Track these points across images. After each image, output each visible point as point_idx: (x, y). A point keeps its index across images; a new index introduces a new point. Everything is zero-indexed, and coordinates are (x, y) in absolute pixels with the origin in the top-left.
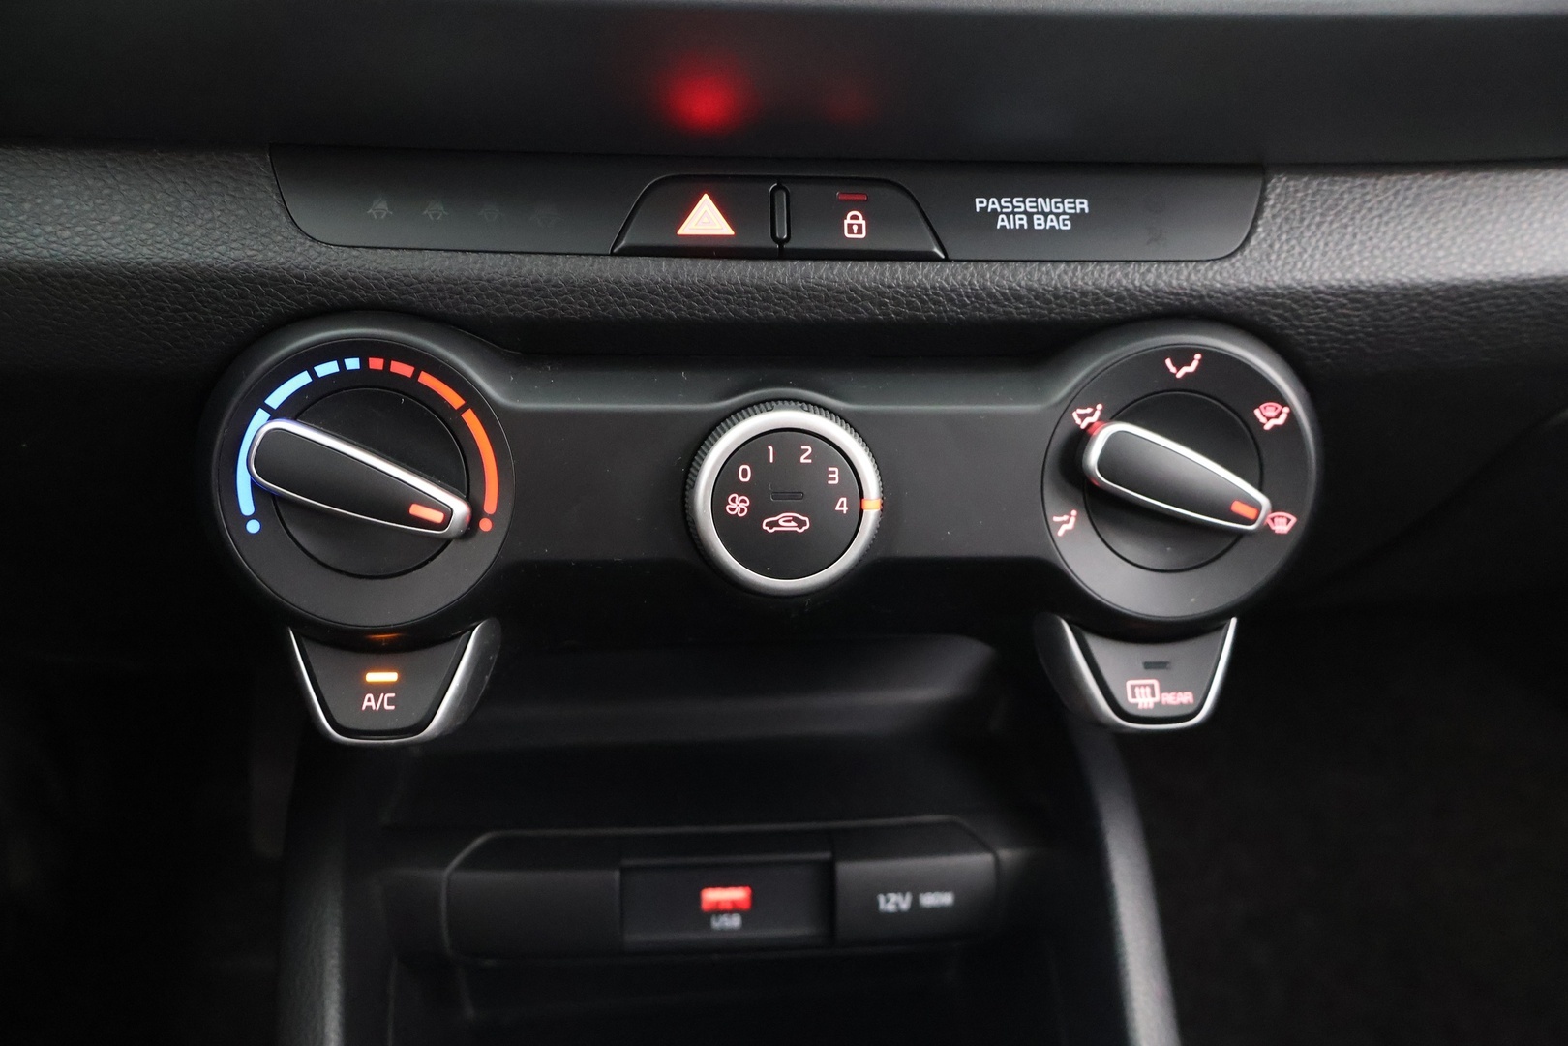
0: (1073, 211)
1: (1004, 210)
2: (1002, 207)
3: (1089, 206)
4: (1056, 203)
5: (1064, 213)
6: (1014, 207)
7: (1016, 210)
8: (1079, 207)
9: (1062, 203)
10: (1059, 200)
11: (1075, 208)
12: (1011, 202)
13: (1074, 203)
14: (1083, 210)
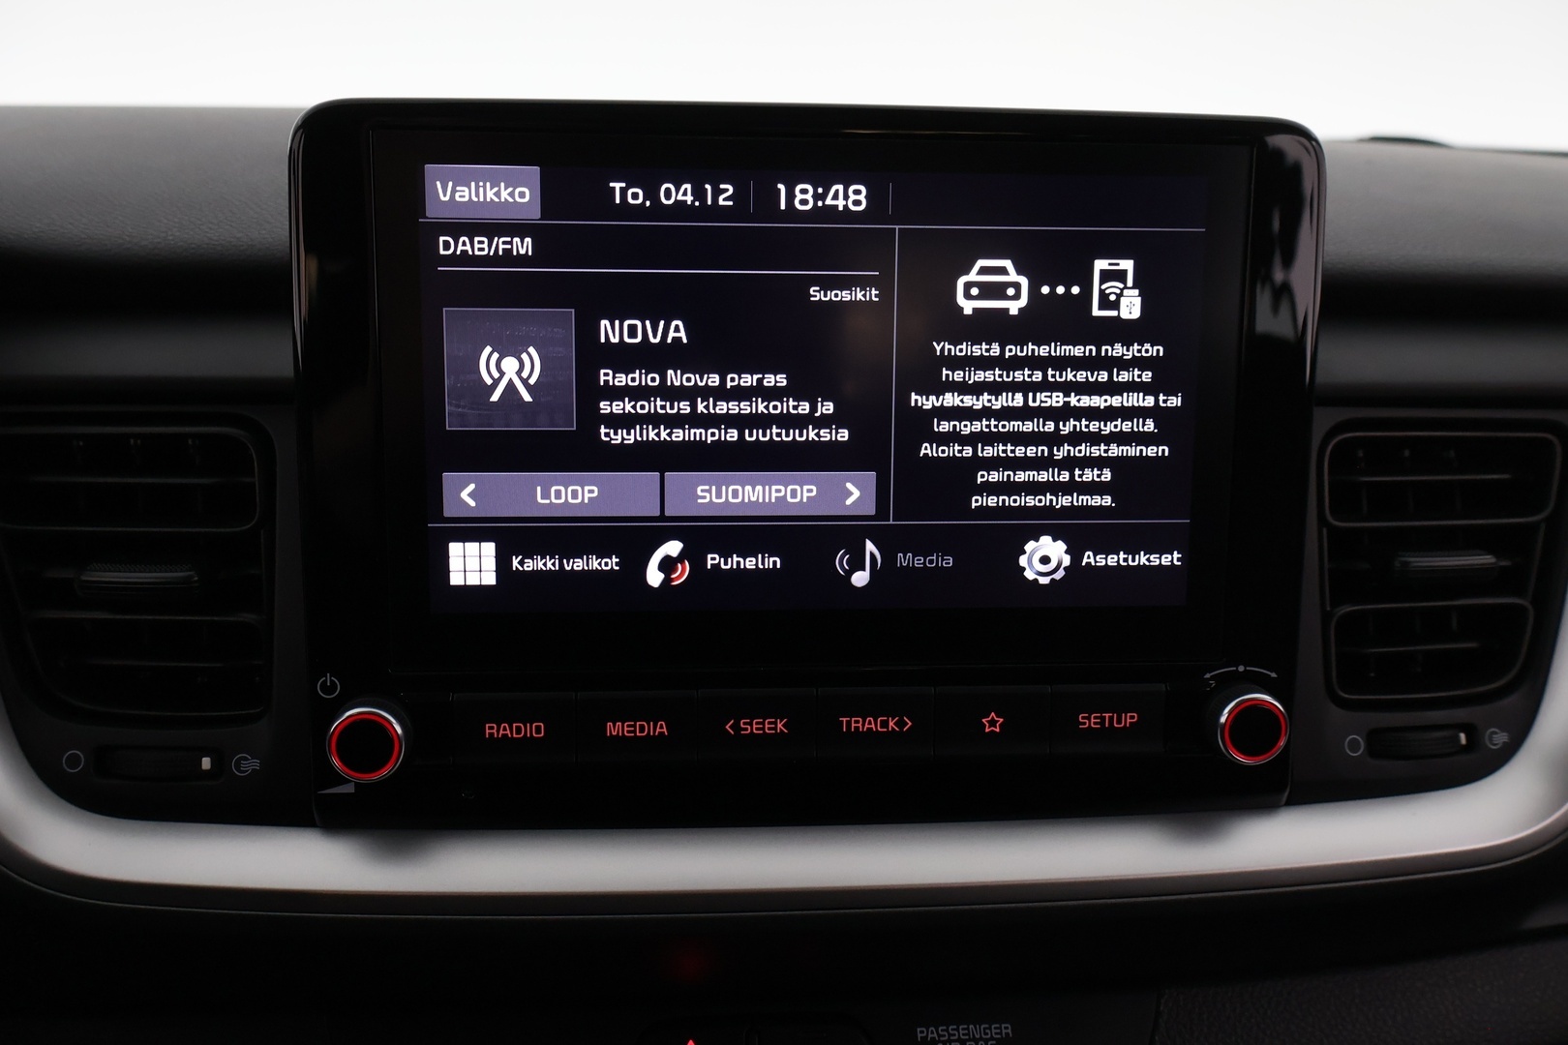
0: (999, 1036)
1: (942, 1039)
2: (939, 1036)
3: (1012, 1030)
4: (984, 1029)
5: (992, 1038)
6: (950, 1035)
7: (952, 1038)
8: (1004, 1031)
9: (990, 1029)
10: (987, 1026)
11: (1001, 1033)
12: (947, 1030)
13: (1000, 1028)
14: (1007, 1034)
